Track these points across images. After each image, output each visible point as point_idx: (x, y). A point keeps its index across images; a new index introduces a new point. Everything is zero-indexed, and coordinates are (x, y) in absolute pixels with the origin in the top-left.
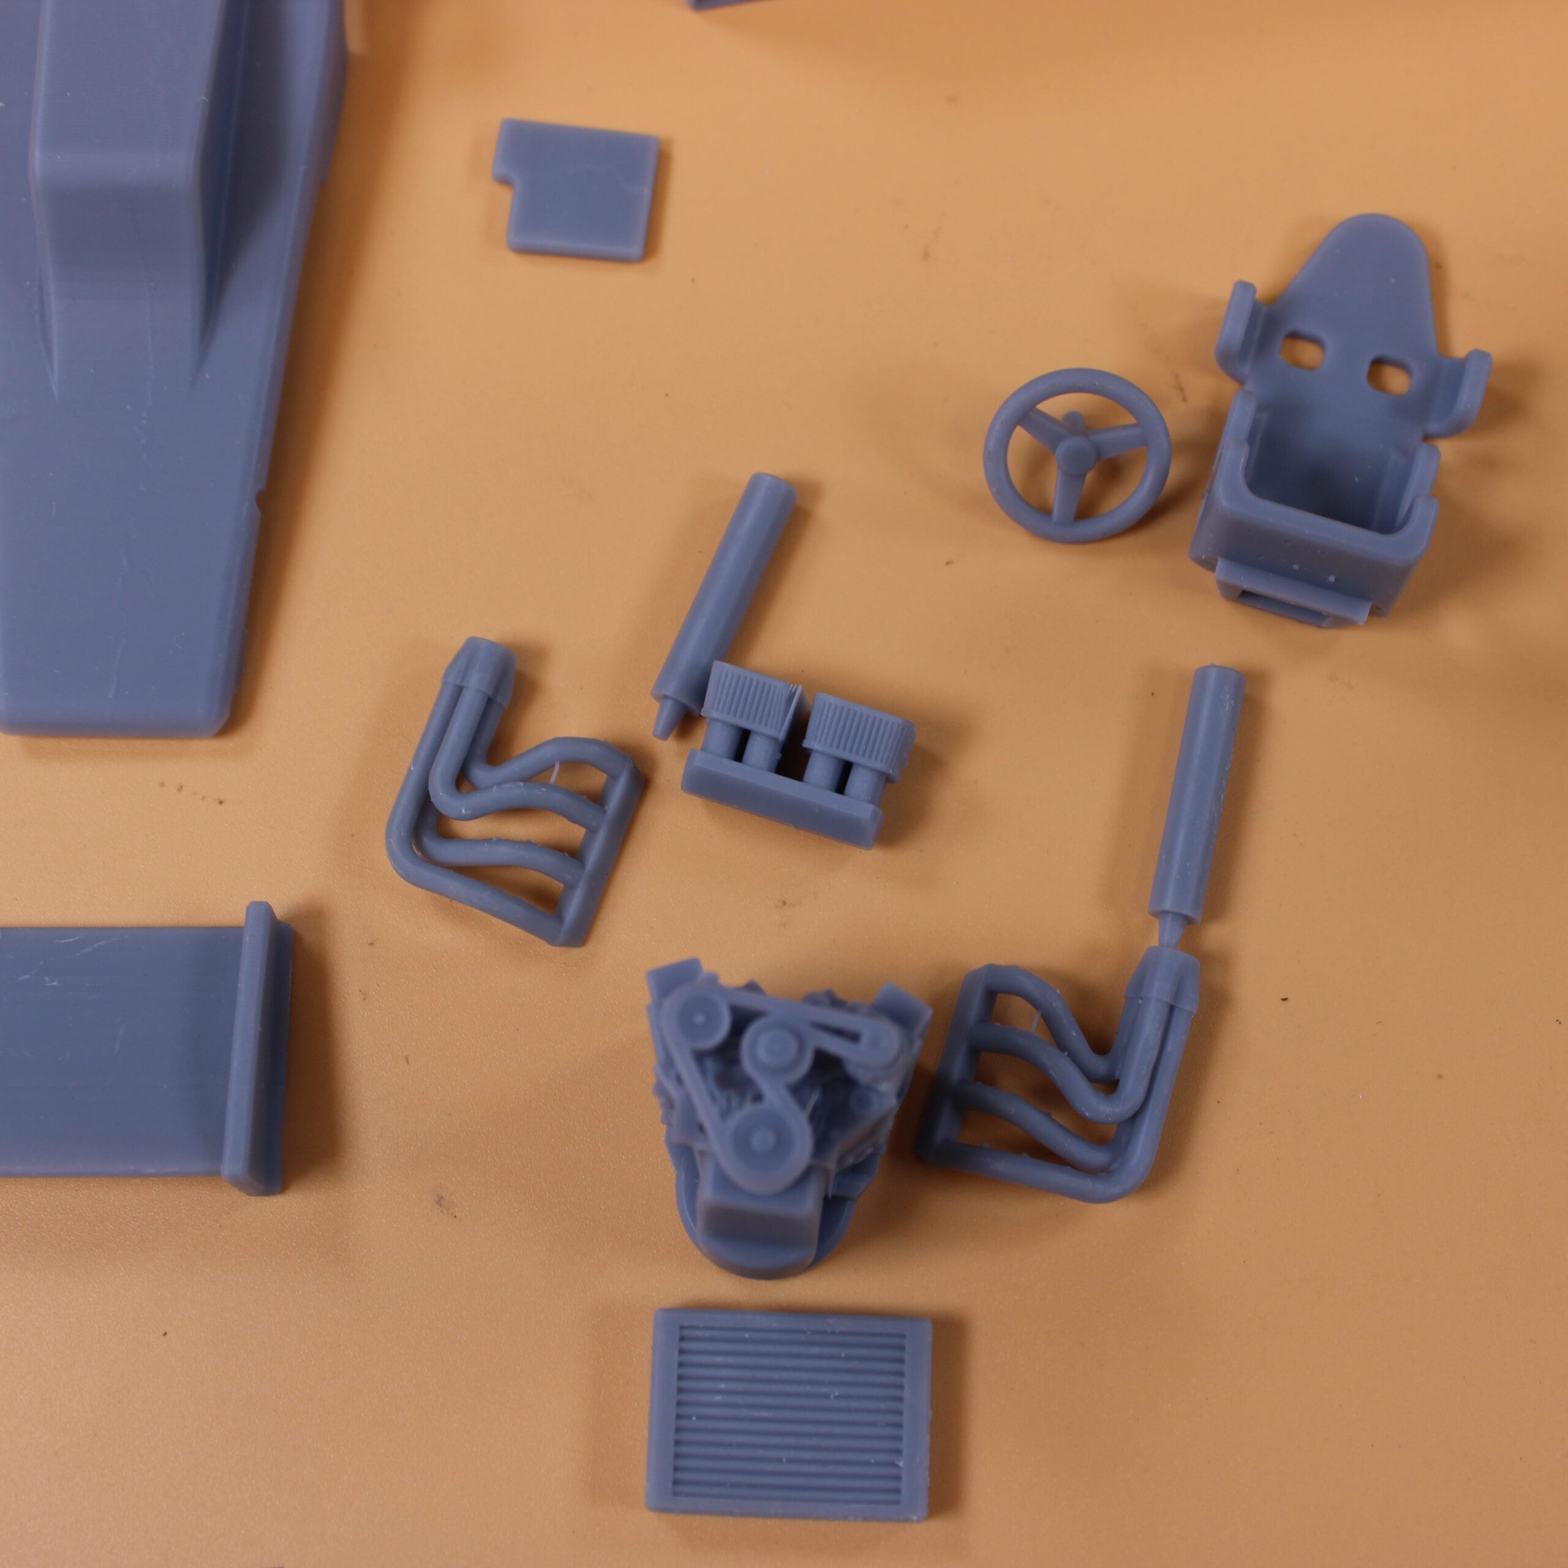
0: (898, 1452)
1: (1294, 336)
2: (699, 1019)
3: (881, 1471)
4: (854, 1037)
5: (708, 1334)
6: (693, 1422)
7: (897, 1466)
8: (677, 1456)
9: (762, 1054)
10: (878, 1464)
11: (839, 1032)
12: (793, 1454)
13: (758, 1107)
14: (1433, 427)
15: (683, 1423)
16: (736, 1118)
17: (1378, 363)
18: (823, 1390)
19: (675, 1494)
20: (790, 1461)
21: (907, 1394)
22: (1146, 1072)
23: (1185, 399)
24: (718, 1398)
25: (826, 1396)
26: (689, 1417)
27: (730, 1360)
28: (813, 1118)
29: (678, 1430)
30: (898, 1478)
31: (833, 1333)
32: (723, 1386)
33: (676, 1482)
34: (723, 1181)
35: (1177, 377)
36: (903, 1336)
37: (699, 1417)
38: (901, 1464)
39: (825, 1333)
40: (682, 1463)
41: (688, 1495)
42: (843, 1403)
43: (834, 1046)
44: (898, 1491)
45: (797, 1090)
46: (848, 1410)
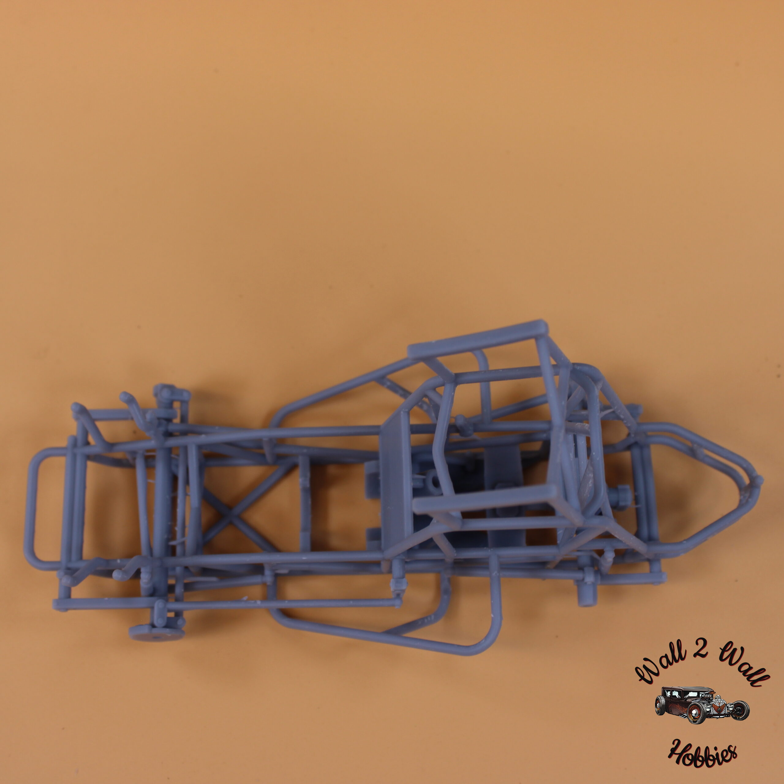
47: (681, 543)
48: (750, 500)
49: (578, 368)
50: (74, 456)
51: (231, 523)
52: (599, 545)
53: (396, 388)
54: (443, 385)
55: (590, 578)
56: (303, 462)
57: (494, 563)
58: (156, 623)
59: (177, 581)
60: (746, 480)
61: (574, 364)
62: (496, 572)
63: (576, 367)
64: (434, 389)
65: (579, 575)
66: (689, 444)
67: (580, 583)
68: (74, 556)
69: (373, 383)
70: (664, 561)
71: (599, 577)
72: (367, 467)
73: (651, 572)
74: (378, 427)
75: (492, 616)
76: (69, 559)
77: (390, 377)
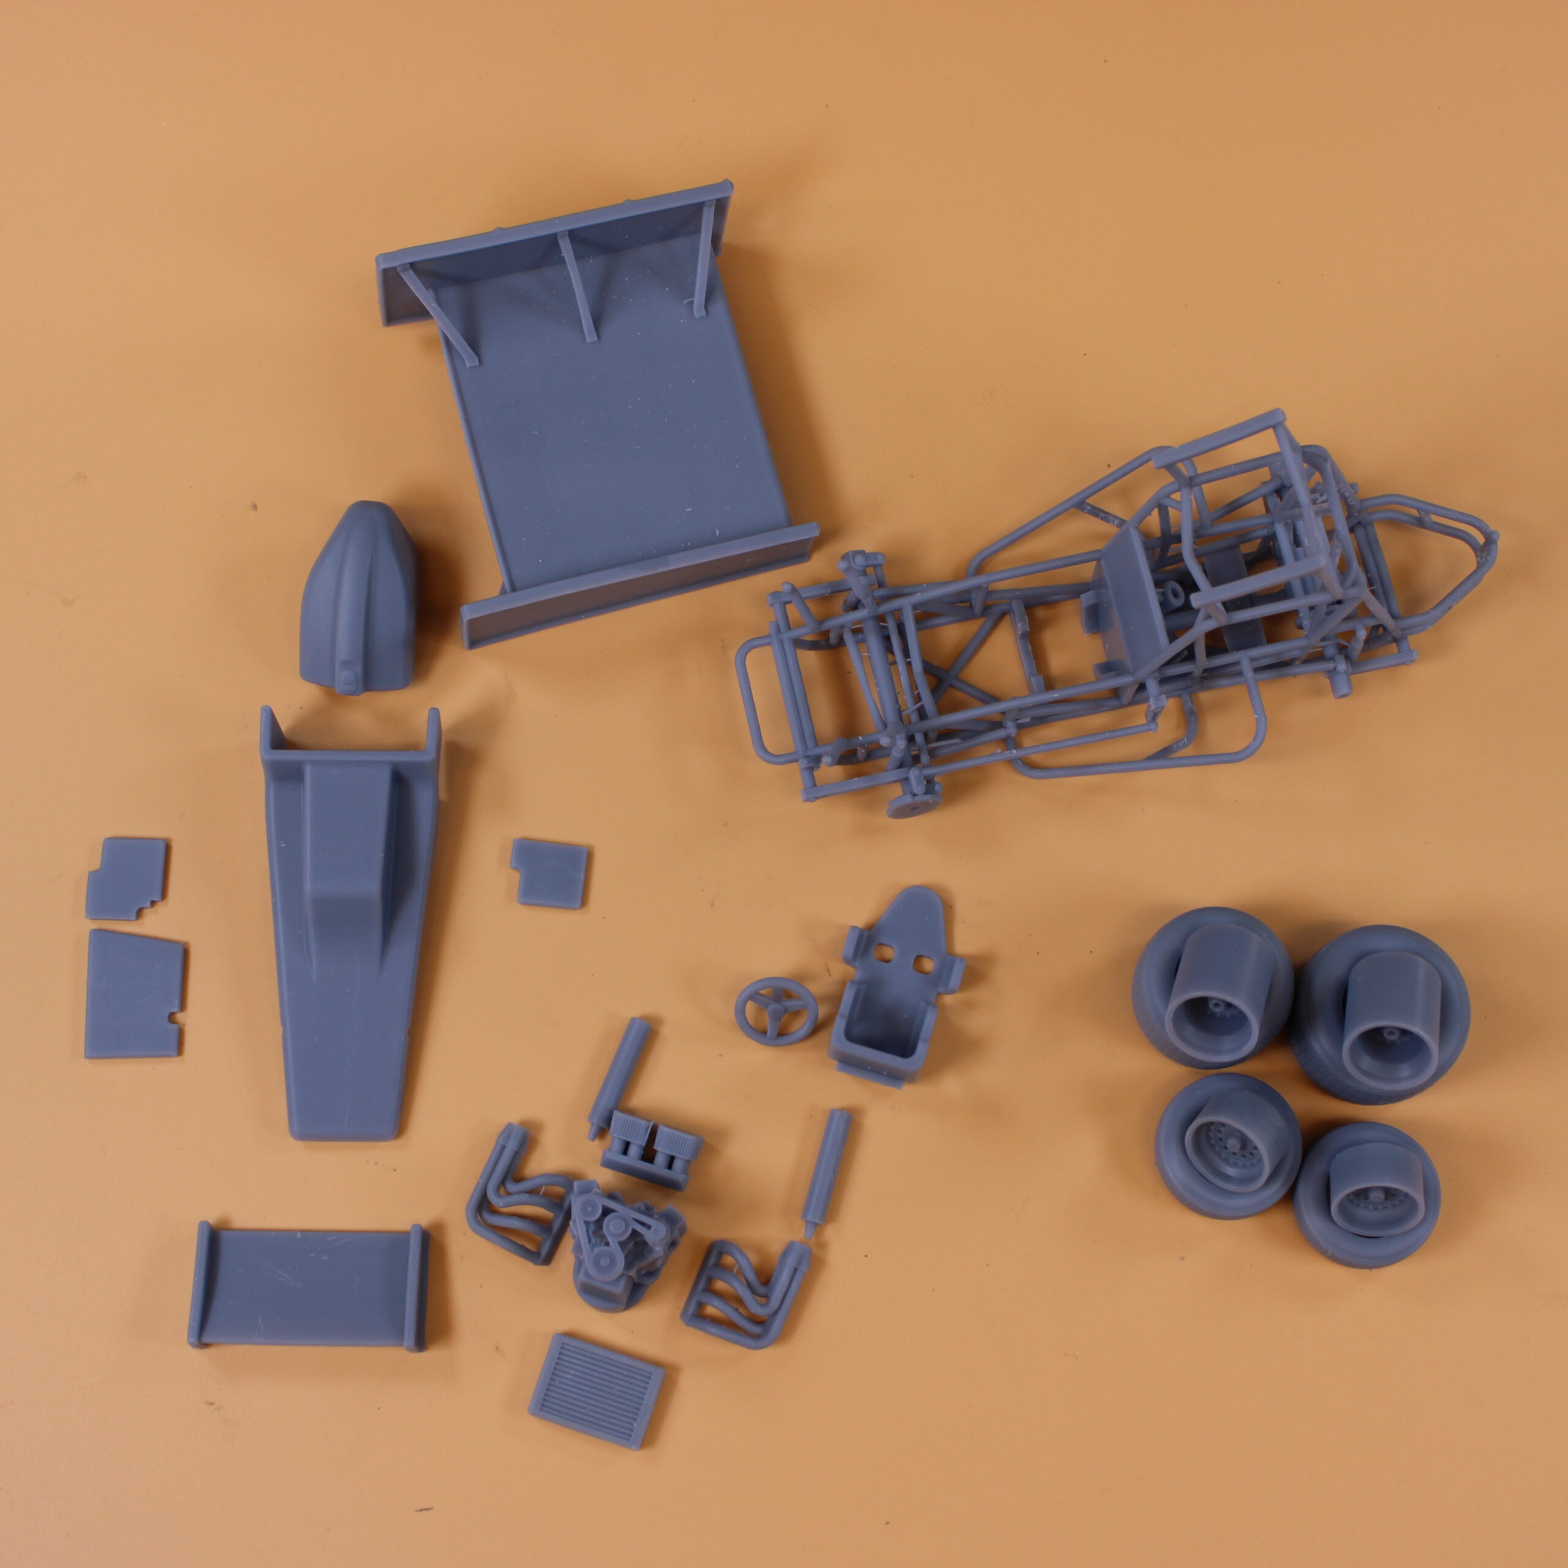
0: (635, 1420)
1: (882, 944)
2: (589, 1209)
3: (626, 1425)
4: (649, 1227)
5: (573, 1349)
6: (557, 1383)
7: (633, 1425)
8: (546, 1395)
9: (611, 1228)
10: (626, 1422)
11: (642, 1224)
12: (592, 1408)
13: (606, 1248)
14: (941, 990)
15: (552, 1382)
16: (596, 1250)
17: (918, 958)
18: (613, 1386)
19: (541, 1409)
20: (591, 1410)
21: (646, 1397)
22: (781, 1295)
23: (830, 975)
24: (570, 1376)
25: (613, 1388)
26: (556, 1380)
27: (579, 1362)
28: (626, 1258)
29: (549, 1384)
30: (632, 1430)
31: (624, 1364)
32: (573, 1372)
33: (542, 1405)
34: (587, 1274)
35: (827, 964)
36: (651, 1374)
37: (560, 1382)
38: (635, 1425)
39: (620, 1362)
40: (547, 1398)
41: (546, 1412)
42: (619, 1393)
43: (640, 1229)
44: (630, 1436)
45: (622, 1245)
46: (619, 1397)
47: (1428, 612)
48: (1489, 557)
49: (1307, 450)
50: (781, 642)
51: (951, 686)
52: (1347, 627)
53: (1096, 512)
54: (1179, 490)
55: (1342, 666)
56: (1017, 607)
57: (1246, 667)
58: (916, 791)
59: (919, 750)
60: (1481, 540)
61: (1303, 447)
62: (1250, 673)
63: (1305, 449)
64: (1168, 496)
65: (1330, 665)
66: (1415, 513)
67: (1331, 673)
68: (810, 743)
69: (1073, 509)
70: (1410, 638)
71: (1349, 664)
72: (1087, 599)
73: (1399, 652)
74: (1099, 551)
75: (1256, 716)
76: (806, 748)
77: (1088, 501)
